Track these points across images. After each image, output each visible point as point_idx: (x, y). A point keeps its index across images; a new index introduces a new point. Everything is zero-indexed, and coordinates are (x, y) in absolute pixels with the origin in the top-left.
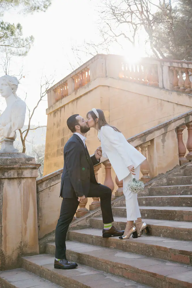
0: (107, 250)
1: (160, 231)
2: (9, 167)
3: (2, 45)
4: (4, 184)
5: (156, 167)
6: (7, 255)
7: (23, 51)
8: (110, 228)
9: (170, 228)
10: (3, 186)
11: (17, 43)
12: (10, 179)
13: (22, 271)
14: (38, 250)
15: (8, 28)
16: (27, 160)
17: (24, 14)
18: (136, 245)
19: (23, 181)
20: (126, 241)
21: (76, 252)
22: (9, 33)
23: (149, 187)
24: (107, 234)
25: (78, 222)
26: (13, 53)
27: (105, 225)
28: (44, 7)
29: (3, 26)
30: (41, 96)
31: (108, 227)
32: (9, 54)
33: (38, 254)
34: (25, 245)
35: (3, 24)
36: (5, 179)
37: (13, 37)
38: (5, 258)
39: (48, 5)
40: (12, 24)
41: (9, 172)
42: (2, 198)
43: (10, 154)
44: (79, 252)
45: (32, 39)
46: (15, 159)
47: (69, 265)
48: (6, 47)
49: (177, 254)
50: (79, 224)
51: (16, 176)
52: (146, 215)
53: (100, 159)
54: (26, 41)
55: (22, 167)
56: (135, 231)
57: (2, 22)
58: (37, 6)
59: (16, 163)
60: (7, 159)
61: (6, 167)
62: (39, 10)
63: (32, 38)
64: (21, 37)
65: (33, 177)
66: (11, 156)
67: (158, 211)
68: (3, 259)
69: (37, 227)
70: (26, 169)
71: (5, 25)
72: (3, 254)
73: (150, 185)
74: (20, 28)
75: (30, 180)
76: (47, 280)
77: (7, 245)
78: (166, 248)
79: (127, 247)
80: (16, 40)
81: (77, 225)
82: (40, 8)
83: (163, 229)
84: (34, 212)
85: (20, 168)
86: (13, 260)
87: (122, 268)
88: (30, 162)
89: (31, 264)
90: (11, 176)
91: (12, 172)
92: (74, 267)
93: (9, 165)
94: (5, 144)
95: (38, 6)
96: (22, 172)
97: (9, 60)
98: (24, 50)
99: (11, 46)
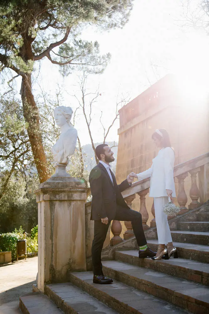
0: (142, 270)
1: (189, 254)
2: (60, 190)
3: (79, 64)
4: (56, 205)
5: (206, 193)
6: (57, 270)
7: (99, 69)
8: (145, 249)
9: (198, 251)
10: (55, 208)
11: (94, 61)
12: (61, 201)
13: (70, 285)
14: (85, 267)
15: (85, 47)
16: (77, 184)
17: (101, 32)
18: (164, 265)
19: (73, 203)
20: (157, 262)
21: (114, 270)
22: (86, 51)
23: (197, 213)
24: (143, 255)
25: (123, 244)
26: (89, 71)
27: (140, 247)
28: (122, 24)
29: (81, 44)
30: (117, 114)
31: (143, 248)
32: (86, 72)
33: (85, 271)
34: (74, 262)
35: (81, 42)
36: (56, 200)
37: (90, 55)
38: (56, 273)
39: (125, 21)
40: (89, 41)
41: (60, 194)
42: (54, 218)
43: (62, 178)
44: (116, 270)
45: (109, 57)
46: (66, 183)
47: (105, 281)
48: (84, 65)
49: (193, 274)
50: (125, 245)
51: (66, 199)
52: (185, 239)
53: (131, 183)
54: (102, 59)
55: (72, 190)
56: (167, 253)
57: (80, 40)
58: (114, 24)
59: (67, 186)
60: (59, 183)
61: (57, 190)
62: (116, 27)
63: (109, 55)
64: (98, 55)
65: (82, 199)
66: (62, 180)
67: (194, 235)
68: (54, 273)
69: (85, 246)
70: (76, 192)
71: (83, 43)
72: (54, 269)
73: (198, 210)
74: (97, 46)
75: (79, 203)
76: (86, 293)
77: (57, 261)
78: (185, 268)
79: (157, 267)
80: (93, 58)
81: (123, 247)
82: (117, 25)
83: (192, 252)
84: (83, 232)
85: (70, 192)
86: (62, 275)
87: (145, 284)
88: (80, 186)
89: (76, 279)
90: (62, 198)
91: (63, 195)
92: (109, 282)
93: (60, 188)
94: (58, 168)
95: (116, 23)
96: (72, 195)
97: (85, 79)
98: (100, 67)
99: (88, 64)
